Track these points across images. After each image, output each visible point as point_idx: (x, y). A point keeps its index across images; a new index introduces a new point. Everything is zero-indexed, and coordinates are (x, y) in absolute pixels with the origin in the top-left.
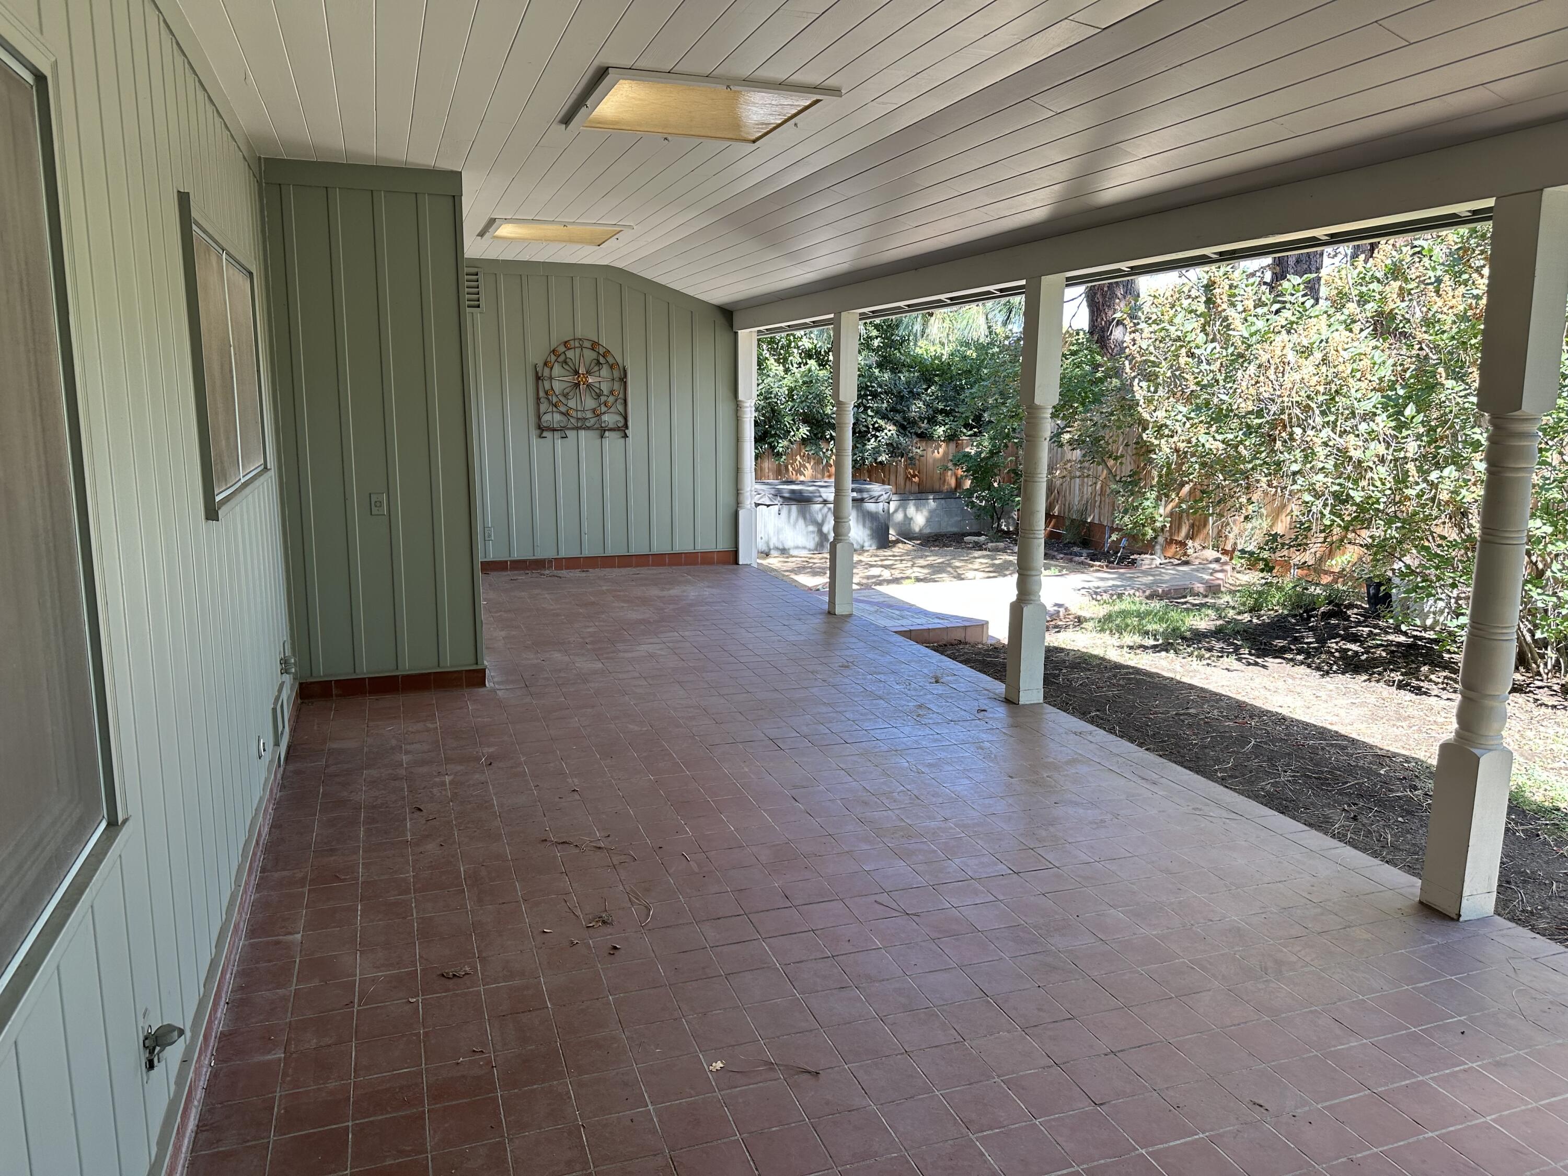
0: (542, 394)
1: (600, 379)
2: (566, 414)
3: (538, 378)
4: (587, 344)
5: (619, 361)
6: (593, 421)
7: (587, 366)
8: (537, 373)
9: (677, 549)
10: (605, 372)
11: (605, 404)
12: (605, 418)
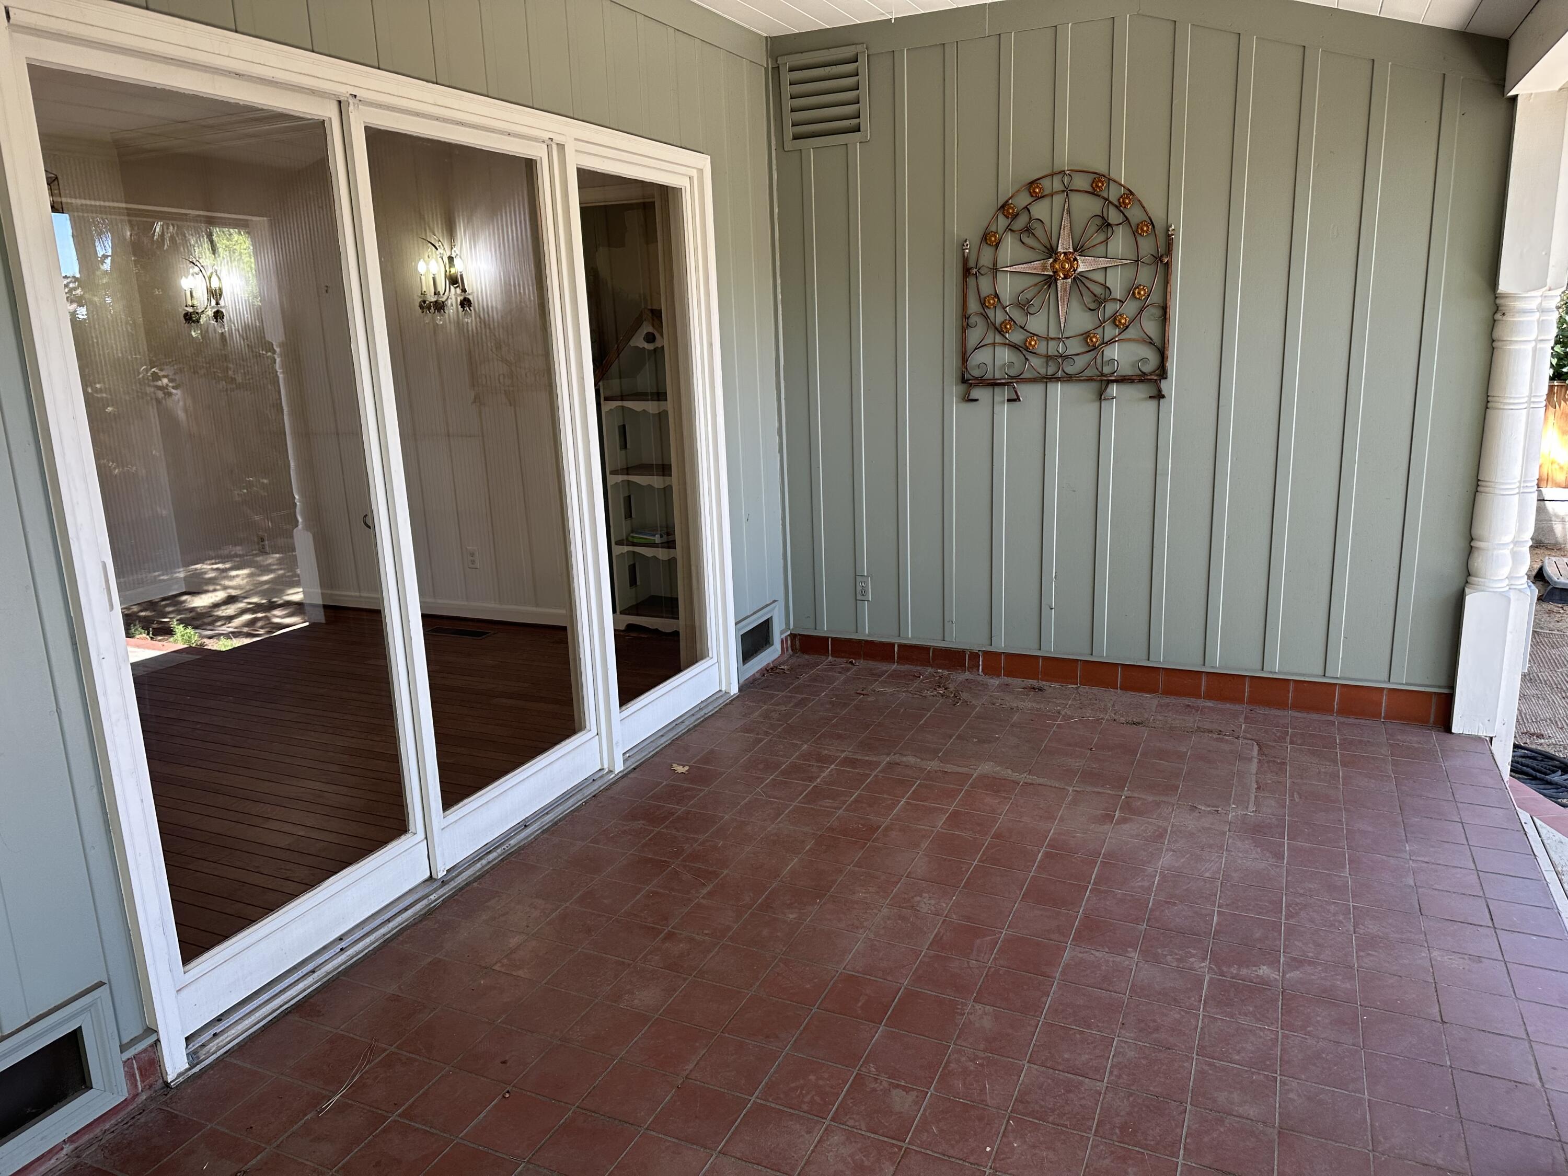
0: (973, 306)
1: (1103, 263)
2: (1022, 349)
3: (967, 271)
4: (1082, 182)
5: (1157, 213)
6: (1081, 362)
7: (1078, 231)
8: (965, 260)
10: (1119, 243)
11: (1114, 320)
12: (1114, 352)
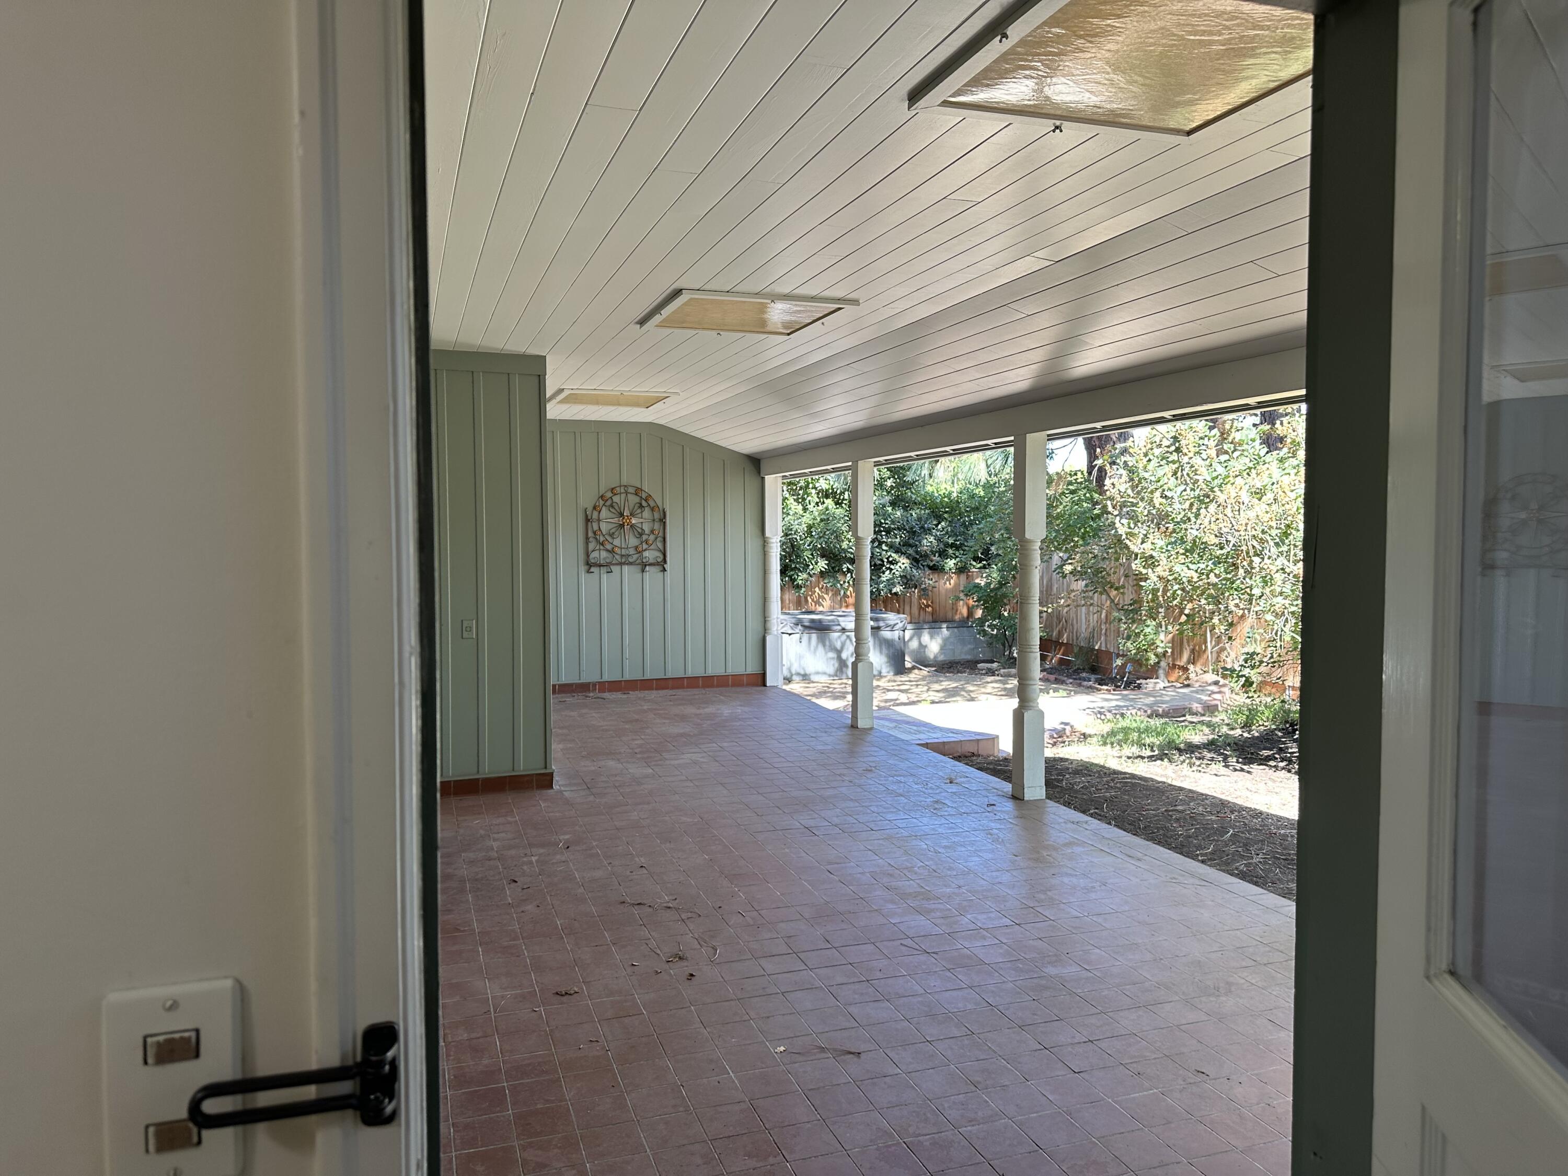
0: (590, 534)
1: (641, 520)
2: (612, 551)
3: (588, 520)
4: (631, 490)
5: (660, 505)
6: (635, 557)
7: (631, 508)
8: (587, 516)
9: (710, 672)
10: (647, 513)
11: (646, 542)
12: (646, 554)
